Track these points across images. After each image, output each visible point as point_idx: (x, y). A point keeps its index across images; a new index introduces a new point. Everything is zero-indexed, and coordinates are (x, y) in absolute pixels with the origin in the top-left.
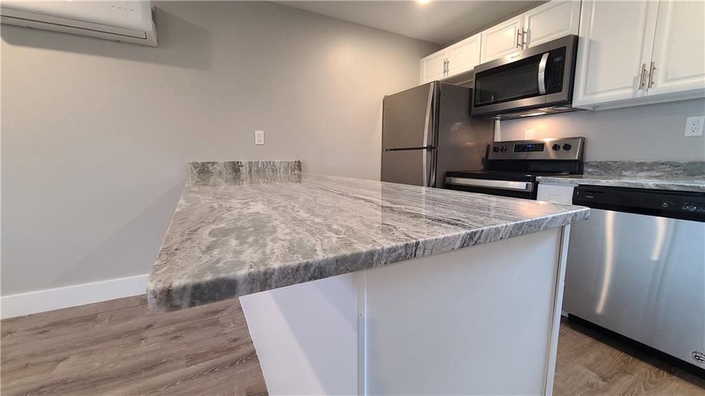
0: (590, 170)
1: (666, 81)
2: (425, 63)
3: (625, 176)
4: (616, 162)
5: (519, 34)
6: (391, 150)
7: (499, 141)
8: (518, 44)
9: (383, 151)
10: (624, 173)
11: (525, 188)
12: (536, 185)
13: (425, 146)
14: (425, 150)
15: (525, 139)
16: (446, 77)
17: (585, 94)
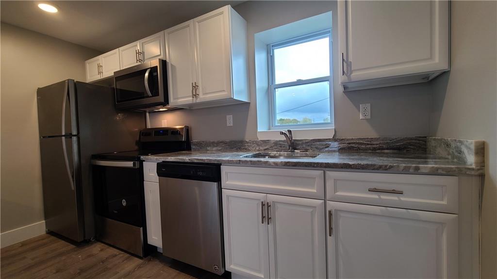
0: (194, 147)
1: (204, 94)
2: (87, 64)
3: (208, 150)
4: (203, 142)
5: (137, 53)
6: (49, 137)
7: (150, 128)
8: (137, 60)
9: (40, 137)
10: (208, 148)
11: (132, 166)
12: (141, 163)
13: (63, 134)
14: (63, 138)
15: (163, 127)
16: (102, 78)
17: (174, 99)
